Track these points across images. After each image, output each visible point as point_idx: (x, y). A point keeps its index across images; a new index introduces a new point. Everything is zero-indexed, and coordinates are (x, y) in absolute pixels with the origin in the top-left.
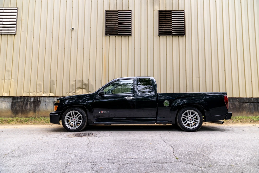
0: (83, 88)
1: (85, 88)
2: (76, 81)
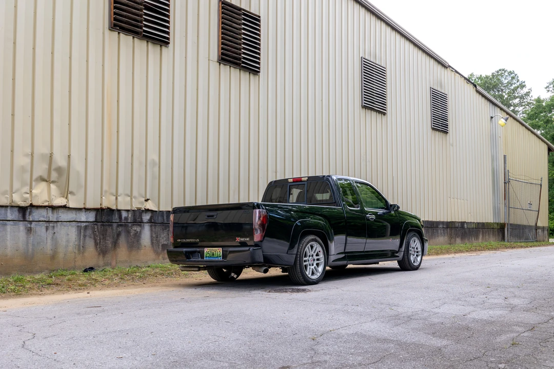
0: (52, 179)
1: (56, 180)
2: (32, 155)
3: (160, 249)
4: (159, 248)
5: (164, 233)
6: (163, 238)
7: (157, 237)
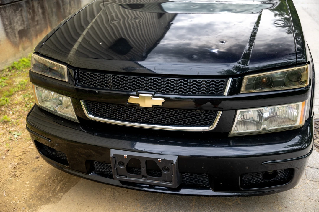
3: (18, 38)
4: (15, 37)
5: (17, 16)
6: (17, 23)
7: (11, 24)
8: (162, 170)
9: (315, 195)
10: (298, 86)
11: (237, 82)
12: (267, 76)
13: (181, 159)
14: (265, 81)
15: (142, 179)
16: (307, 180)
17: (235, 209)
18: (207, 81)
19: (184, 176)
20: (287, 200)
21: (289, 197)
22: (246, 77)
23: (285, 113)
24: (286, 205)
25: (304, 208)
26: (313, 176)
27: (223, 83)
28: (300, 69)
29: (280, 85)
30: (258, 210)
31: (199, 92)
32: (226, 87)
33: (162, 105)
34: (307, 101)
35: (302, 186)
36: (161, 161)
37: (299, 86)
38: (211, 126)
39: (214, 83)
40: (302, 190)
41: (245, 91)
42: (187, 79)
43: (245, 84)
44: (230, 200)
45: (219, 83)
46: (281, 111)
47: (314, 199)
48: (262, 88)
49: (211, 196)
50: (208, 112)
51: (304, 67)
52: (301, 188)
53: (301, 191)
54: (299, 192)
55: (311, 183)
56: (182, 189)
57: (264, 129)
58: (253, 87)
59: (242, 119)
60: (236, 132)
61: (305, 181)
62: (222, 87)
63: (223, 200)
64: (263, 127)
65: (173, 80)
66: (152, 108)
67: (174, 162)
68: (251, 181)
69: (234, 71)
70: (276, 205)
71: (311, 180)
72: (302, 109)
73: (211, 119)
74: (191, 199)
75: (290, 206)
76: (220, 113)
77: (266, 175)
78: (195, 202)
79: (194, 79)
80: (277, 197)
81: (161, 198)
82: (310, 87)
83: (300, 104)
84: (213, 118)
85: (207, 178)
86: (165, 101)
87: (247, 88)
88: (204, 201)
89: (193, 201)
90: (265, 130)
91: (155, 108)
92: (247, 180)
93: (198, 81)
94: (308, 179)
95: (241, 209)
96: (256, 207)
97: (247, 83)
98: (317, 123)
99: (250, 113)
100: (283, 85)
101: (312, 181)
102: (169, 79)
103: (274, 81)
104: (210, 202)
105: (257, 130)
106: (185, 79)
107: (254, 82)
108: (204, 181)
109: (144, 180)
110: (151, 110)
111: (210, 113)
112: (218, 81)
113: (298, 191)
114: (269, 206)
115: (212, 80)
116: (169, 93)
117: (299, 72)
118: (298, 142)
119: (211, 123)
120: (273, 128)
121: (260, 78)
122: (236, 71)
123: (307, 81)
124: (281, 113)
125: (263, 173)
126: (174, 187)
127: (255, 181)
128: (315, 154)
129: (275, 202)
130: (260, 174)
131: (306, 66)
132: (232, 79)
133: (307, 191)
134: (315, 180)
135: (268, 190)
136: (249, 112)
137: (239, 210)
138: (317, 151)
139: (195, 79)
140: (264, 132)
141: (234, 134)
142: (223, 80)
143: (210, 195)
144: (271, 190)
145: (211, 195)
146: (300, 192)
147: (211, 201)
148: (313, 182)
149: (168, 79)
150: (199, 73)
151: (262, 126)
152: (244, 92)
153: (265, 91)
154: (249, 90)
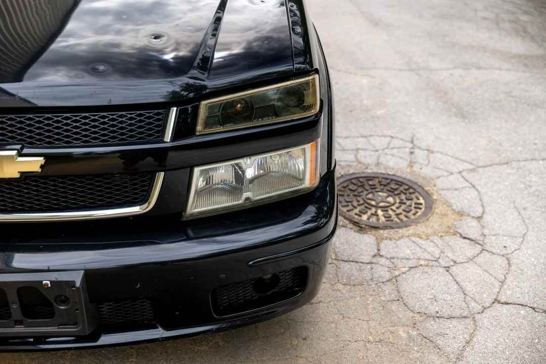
8: (54, 304)
9: (353, 308)
10: (299, 115)
11: (191, 113)
12: (243, 99)
13: (90, 275)
14: (240, 109)
15: (14, 327)
16: (339, 284)
17: (214, 357)
18: (129, 116)
19: (104, 309)
20: (306, 326)
21: (310, 319)
22: (204, 103)
23: (285, 167)
24: (304, 334)
25: (335, 334)
26: (349, 275)
27: (160, 117)
28: (301, 84)
29: (268, 116)
30: (255, 352)
31: (113, 138)
32: (168, 125)
33: (40, 170)
34: (319, 140)
35: (331, 297)
36: (49, 286)
37: (302, 114)
38: (146, 205)
39: (142, 118)
40: (332, 303)
41: (204, 129)
42: (87, 114)
43: (203, 117)
44: (203, 343)
45: (152, 117)
46: (278, 163)
47: (352, 317)
48: (235, 123)
49: (160, 341)
50: (136, 177)
51: (307, 79)
52: (329, 300)
53: (330, 305)
54: (326, 308)
55: (346, 289)
56: (103, 335)
57: (247, 199)
58: (220, 122)
59: (206, 184)
60: (196, 210)
61: (336, 288)
62: (158, 126)
63: (191, 344)
64: (246, 195)
65: (59, 119)
66: (20, 178)
67: (78, 284)
68: (233, 300)
69: (182, 93)
70: (287, 338)
71: (345, 284)
72: (311, 156)
73: (144, 191)
74: (128, 351)
75: (312, 335)
76: (161, 176)
77: (260, 285)
78: (137, 358)
79: (102, 114)
80: (288, 324)
81: (65, 361)
82: (321, 115)
83: (308, 147)
84: (149, 188)
85: (150, 307)
86: (45, 163)
87: (207, 124)
88: (154, 352)
89: (132, 355)
90: (250, 202)
91: (26, 178)
92: (225, 300)
93: (111, 117)
94: (341, 283)
95: (224, 357)
96: (252, 347)
97: (207, 114)
98: (353, 181)
99: (222, 171)
100: (273, 115)
101: (347, 286)
102: (50, 116)
103: (256, 108)
104: (166, 352)
105: (235, 203)
106: (84, 115)
107: (219, 112)
108: (145, 312)
109: (20, 329)
110: (19, 184)
111: (141, 179)
112: (151, 114)
113: (324, 307)
114: (275, 342)
115: (139, 112)
116: (53, 145)
117: (300, 89)
118: (313, 217)
119: (145, 199)
120: (263, 197)
121: (232, 104)
122: (187, 93)
123: (315, 104)
124: (279, 167)
125: (253, 282)
126: (83, 334)
127: (240, 300)
128: (352, 237)
129: (284, 333)
130: (248, 285)
131: (311, 78)
132: (177, 108)
133: (339, 304)
134: (352, 283)
135: (265, 312)
136: (219, 169)
137: (220, 358)
138: (355, 231)
139: (105, 114)
140: (248, 204)
141: (193, 214)
142: (160, 111)
143: (158, 338)
144: (271, 311)
145: (161, 338)
146: (328, 307)
147: (168, 349)
148: (349, 287)
149: (47, 116)
150: (110, 100)
151: (244, 194)
152: (202, 133)
153: (241, 127)
154: (212, 128)
